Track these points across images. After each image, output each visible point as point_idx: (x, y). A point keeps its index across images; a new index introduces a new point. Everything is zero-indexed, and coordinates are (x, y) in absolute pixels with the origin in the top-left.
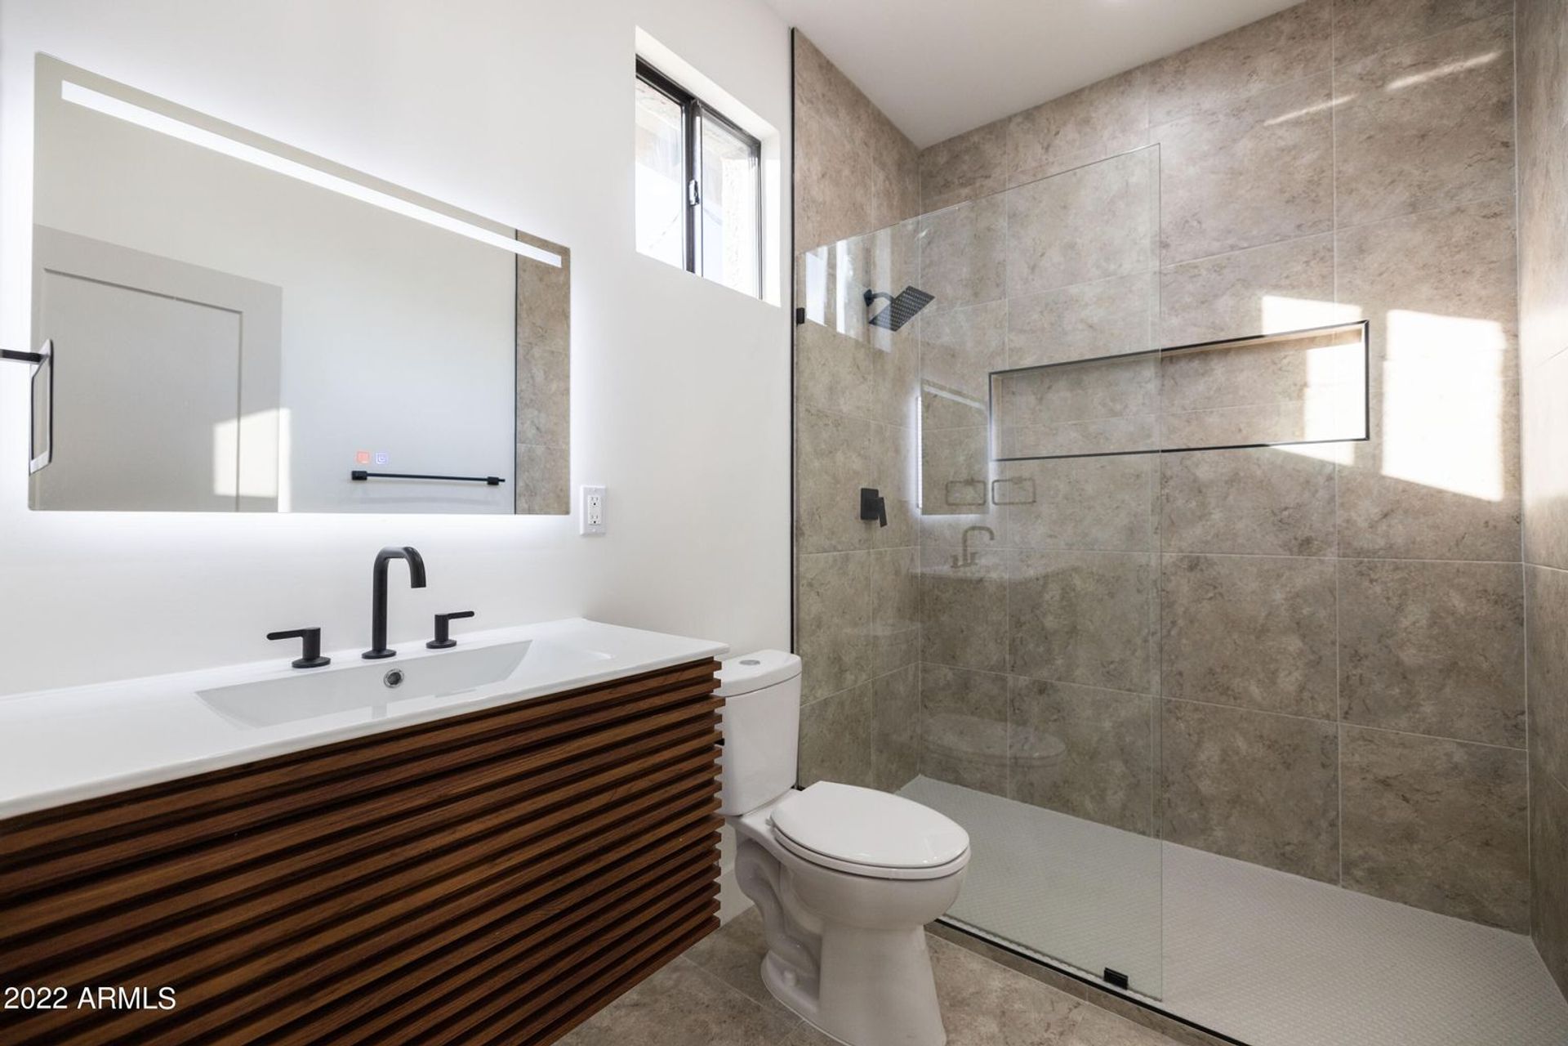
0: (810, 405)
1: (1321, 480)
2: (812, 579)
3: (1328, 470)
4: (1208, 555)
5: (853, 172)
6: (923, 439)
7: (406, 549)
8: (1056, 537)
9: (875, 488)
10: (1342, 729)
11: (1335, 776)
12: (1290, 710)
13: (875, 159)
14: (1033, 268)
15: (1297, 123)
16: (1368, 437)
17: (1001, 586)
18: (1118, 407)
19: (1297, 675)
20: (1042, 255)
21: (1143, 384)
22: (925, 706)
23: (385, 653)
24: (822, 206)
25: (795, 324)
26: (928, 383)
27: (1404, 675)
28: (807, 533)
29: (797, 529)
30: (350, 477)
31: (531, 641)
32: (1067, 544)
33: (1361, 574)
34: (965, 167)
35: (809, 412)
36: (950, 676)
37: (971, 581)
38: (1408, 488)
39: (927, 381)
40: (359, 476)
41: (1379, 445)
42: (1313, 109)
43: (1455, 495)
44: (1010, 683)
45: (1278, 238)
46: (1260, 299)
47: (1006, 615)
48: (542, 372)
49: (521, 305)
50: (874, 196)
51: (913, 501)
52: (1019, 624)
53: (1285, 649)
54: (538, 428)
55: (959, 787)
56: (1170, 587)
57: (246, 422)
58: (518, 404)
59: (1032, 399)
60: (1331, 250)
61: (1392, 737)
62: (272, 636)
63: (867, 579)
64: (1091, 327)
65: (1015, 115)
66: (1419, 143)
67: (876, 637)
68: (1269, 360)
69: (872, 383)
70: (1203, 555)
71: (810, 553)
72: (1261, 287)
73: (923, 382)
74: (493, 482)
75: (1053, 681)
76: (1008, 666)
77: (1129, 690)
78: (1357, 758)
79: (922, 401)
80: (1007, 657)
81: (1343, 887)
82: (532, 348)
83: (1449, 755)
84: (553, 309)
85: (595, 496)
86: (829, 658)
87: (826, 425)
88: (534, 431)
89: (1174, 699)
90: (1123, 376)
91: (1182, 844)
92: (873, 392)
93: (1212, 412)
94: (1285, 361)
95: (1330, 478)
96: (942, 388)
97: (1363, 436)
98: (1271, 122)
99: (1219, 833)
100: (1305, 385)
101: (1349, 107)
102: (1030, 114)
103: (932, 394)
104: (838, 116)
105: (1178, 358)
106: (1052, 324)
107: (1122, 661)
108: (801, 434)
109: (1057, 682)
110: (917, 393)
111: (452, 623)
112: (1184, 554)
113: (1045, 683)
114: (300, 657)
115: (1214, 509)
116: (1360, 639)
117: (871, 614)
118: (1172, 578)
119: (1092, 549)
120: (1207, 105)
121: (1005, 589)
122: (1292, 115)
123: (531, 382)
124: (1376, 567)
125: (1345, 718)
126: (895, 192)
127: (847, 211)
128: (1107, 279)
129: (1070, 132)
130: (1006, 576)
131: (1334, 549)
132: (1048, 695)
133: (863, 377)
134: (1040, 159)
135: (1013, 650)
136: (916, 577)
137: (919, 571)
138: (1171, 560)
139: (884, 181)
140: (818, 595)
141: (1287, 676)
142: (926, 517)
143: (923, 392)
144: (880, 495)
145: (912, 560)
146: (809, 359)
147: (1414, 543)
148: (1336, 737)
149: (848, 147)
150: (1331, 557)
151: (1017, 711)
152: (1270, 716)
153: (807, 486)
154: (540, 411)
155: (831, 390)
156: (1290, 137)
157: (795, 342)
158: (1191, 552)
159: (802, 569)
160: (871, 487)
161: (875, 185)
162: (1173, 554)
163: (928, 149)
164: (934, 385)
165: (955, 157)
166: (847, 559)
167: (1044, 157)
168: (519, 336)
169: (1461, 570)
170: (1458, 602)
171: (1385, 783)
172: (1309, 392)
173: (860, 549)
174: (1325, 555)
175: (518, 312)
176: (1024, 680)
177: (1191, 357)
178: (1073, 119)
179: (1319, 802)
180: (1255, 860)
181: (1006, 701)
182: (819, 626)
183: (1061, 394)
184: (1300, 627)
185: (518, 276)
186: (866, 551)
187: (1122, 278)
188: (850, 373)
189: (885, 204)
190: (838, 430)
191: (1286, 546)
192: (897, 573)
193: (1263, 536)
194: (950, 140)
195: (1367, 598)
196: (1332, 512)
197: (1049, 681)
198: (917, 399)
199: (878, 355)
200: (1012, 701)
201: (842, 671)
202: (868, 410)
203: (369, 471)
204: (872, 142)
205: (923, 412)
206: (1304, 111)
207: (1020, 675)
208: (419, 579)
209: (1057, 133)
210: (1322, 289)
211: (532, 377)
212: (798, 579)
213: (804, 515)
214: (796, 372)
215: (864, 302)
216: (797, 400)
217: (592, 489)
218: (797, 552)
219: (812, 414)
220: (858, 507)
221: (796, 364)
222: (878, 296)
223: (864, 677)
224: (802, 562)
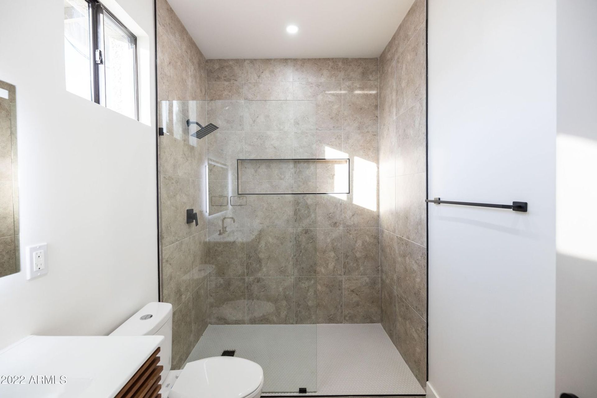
0: (165, 175)
1: (339, 205)
2: (168, 258)
3: (341, 202)
4: (311, 228)
5: (182, 64)
6: (209, 183)
8: (263, 224)
9: (192, 208)
10: (343, 278)
11: (342, 292)
12: (332, 274)
13: (190, 60)
14: (254, 121)
15: (333, 95)
16: (349, 193)
17: (243, 244)
18: (283, 177)
19: (333, 264)
20: (258, 117)
21: (290, 170)
22: (211, 296)
24: (169, 78)
25: (158, 135)
26: (211, 160)
27: (356, 260)
28: (165, 237)
29: (161, 236)
32: (267, 226)
33: (348, 232)
34: (226, 73)
35: (165, 178)
36: (222, 282)
37: (230, 243)
38: (358, 207)
39: (211, 159)
41: (352, 195)
42: (337, 92)
43: (367, 210)
44: (247, 280)
45: (328, 129)
46: (324, 147)
47: (245, 254)
50: (190, 76)
51: (204, 209)
52: (250, 257)
53: (330, 256)
55: (226, 325)
56: (300, 239)
59: (253, 171)
60: (341, 136)
61: (354, 278)
63: (189, 250)
64: (275, 147)
65: (247, 59)
66: (360, 111)
68: (325, 166)
69: (190, 161)
70: (309, 228)
71: (167, 246)
72: (324, 143)
73: (209, 159)
75: (262, 277)
76: (246, 274)
77: (288, 276)
78: (347, 286)
79: (208, 168)
80: (245, 270)
81: (344, 323)
83: (365, 280)
85: (39, 251)
87: (172, 183)
89: (301, 277)
90: (284, 166)
91: (304, 324)
92: (190, 165)
93: (310, 181)
94: (329, 167)
95: (341, 204)
96: (217, 162)
97: (348, 192)
98: (327, 92)
99: (313, 317)
100: (334, 175)
101: (345, 95)
102: (253, 61)
103: (213, 165)
104: (175, 36)
105: (301, 162)
106: (261, 144)
107: (285, 266)
109: (264, 277)
110: (206, 164)
112: (304, 228)
113: (260, 278)
115: (312, 213)
116: (347, 251)
117: (191, 265)
118: (300, 236)
119: (276, 228)
120: (310, 80)
121: (244, 245)
122: (332, 92)
124: (351, 230)
125: (344, 274)
126: (198, 76)
127: (180, 82)
128: (280, 131)
129: (267, 74)
130: (245, 240)
131: (342, 225)
132: (261, 282)
133: (187, 159)
134: (256, 80)
135: (248, 268)
136: (207, 243)
137: (207, 240)
138: (300, 231)
139: (194, 70)
140: (170, 265)
141: (331, 264)
142: (210, 216)
143: (208, 164)
144: (194, 212)
145: (205, 235)
147: (359, 223)
148: (342, 281)
149: (180, 51)
150: (341, 228)
151: (249, 291)
152: (326, 277)
153: (165, 214)
155: (175, 166)
156: (332, 99)
157: (159, 144)
158: (306, 228)
159: (163, 255)
160: (190, 208)
161: (191, 71)
162: (301, 229)
163: (210, 60)
164: (214, 161)
165: (222, 68)
166: (181, 243)
167: (258, 80)
169: (368, 230)
170: (367, 239)
171: (353, 291)
172: (335, 177)
173: (186, 237)
174: (340, 227)
176: (251, 278)
177: (305, 162)
178: (268, 69)
179: (338, 300)
180: (323, 323)
181: (245, 288)
183: (263, 170)
184: (334, 249)
186: (189, 237)
187: (285, 132)
188: (181, 158)
189: (194, 81)
190: (177, 185)
191: (330, 225)
192: (200, 243)
193: (325, 222)
194: (220, 60)
195: (349, 239)
196: (341, 215)
197: (261, 277)
198: (206, 166)
199: (192, 148)
200: (247, 287)
201: (181, 295)
202: (189, 174)
204: (189, 51)
205: (209, 172)
206: (335, 92)
207: (250, 277)
209: (262, 72)
210: (338, 147)
212: (162, 261)
213: (164, 228)
214: (159, 159)
215: (186, 125)
216: (160, 173)
217: (36, 247)
218: (161, 247)
219: (166, 179)
220: (186, 218)
221: (159, 155)
222: (193, 123)
223: (189, 293)
224: (163, 251)
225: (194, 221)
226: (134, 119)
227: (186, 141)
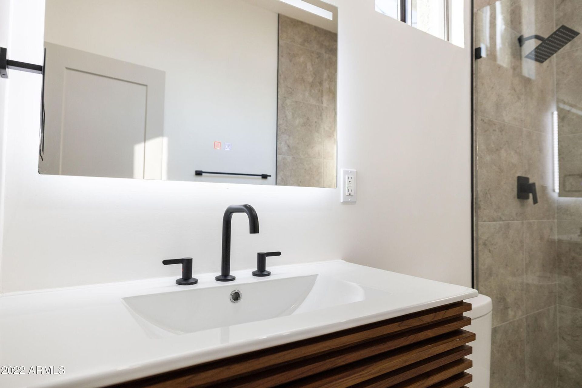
0: (484, 116)
2: (486, 240)
7: (245, 206)
9: (526, 176)
23: (229, 278)
25: (474, 59)
26: (562, 101)
28: (482, 207)
29: (476, 204)
30: (194, 173)
31: (317, 275)
35: (483, 121)
40: (199, 173)
48: (291, 113)
49: (280, 75)
54: (288, 146)
57: (149, 143)
58: (278, 132)
62: (166, 262)
63: (521, 242)
67: (528, 284)
69: (524, 101)
71: (485, 221)
73: (559, 101)
74: (265, 177)
79: (558, 115)
82: (286, 100)
84: (297, 77)
85: (350, 176)
86: (497, 298)
87: (494, 130)
88: (286, 148)
92: (524, 108)
108: (478, 137)
110: (554, 108)
111: (268, 259)
114: (180, 277)
117: (525, 268)
123: (285, 119)
133: (518, 97)
136: (554, 242)
137: (556, 237)
140: (490, 252)
142: (561, 198)
143: (558, 108)
144: (531, 181)
145: (552, 229)
146: (483, 84)
153: (482, 173)
154: (290, 136)
155: (498, 106)
157: (474, 72)
159: (480, 232)
160: (524, 176)
166: (508, 226)
168: (279, 93)
173: (517, 220)
175: (279, 80)
182: (490, 275)
185: (279, 59)
186: (521, 221)
188: (509, 94)
190: (502, 134)
192: (542, 238)
198: (554, 113)
199: (527, 81)
201: (506, 308)
202: (522, 120)
203: (203, 171)
205: (558, 123)
208: (254, 228)
211: (286, 117)
212: (477, 240)
213: (480, 194)
214: (475, 93)
215: (518, 44)
216: (475, 113)
217: (348, 171)
218: (476, 220)
219: (485, 123)
220: (515, 190)
221: (475, 87)
222: (530, 38)
223: (520, 313)
224: (479, 228)
225: (531, 195)
226: (443, 39)
227: (516, 69)
